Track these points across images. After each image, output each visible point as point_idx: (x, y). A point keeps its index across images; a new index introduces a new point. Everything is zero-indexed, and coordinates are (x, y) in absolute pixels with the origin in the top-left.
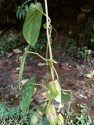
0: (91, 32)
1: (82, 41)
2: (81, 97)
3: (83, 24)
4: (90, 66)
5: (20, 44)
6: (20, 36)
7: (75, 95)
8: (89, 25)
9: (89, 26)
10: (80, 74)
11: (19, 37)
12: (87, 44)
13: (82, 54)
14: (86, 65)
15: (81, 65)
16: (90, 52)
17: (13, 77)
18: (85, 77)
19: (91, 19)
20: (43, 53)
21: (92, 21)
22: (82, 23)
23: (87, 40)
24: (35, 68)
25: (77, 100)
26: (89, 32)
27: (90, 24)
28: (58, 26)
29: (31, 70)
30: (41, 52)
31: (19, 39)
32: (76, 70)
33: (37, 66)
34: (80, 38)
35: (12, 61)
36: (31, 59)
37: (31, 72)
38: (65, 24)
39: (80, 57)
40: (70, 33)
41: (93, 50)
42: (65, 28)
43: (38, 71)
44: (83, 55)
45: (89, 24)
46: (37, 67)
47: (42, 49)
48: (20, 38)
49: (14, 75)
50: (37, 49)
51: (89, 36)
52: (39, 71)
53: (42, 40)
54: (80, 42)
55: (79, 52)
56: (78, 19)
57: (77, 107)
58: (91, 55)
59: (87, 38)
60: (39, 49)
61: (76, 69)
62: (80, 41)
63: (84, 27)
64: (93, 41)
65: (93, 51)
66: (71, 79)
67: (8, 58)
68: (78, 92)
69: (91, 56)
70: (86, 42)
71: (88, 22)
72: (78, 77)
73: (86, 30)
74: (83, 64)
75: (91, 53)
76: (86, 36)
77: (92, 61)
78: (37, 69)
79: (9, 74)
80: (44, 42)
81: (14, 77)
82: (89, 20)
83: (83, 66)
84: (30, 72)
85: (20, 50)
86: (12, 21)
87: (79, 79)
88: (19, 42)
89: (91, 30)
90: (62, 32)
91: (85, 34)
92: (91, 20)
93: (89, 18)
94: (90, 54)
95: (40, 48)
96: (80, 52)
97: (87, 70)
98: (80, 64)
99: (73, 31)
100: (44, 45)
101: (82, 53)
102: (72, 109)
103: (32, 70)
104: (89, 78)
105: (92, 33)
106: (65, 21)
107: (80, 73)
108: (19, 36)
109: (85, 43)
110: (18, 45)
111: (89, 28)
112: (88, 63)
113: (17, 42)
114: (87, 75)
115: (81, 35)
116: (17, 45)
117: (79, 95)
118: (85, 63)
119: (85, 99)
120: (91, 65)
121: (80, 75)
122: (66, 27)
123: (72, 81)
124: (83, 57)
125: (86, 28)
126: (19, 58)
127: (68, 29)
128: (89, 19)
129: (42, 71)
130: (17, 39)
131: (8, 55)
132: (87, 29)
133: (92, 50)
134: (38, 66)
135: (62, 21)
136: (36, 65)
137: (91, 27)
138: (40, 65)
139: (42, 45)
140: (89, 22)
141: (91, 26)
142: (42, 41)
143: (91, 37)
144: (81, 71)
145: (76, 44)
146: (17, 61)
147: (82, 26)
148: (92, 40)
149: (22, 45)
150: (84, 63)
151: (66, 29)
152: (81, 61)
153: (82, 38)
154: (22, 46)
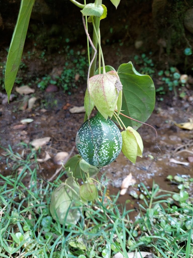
0: (184, 34)
1: (165, 57)
2: (174, 163)
3: (166, 19)
4: (186, 109)
5: (30, 76)
6: (29, 58)
7: (160, 161)
8: (179, 18)
9: (178, 21)
10: (166, 125)
11: (27, 62)
12: (176, 63)
13: (167, 84)
14: (179, 107)
15: (166, 109)
16: (185, 78)
17: (15, 137)
18: (178, 129)
19: (183, 6)
20: (80, 91)
21: (184, 10)
22: (163, 17)
23: (177, 54)
24: (64, 119)
25: (167, 169)
26: (179, 35)
27: (181, 15)
28: (111, 30)
29: (55, 122)
30: (77, 87)
31: (26, 64)
32: (156, 117)
33: (68, 114)
34: (162, 51)
35: (13, 109)
36: (56, 102)
37: (55, 126)
38: (126, 27)
39: (164, 93)
40: (138, 44)
41: (192, 74)
42: (126, 36)
43: (72, 124)
44: (170, 84)
45: (177, 16)
46: (69, 116)
47: (79, 81)
48: (29, 63)
49: (17, 133)
50: (67, 81)
51: (179, 43)
52: (74, 123)
53: (77, 63)
54: (161, 59)
55: (161, 81)
56: (153, 9)
57: (167, 183)
58: (188, 86)
59: (176, 49)
60: (73, 81)
61: (158, 115)
62: (161, 57)
63: (169, 24)
64: (189, 53)
65: (190, 76)
66: (147, 133)
67: (3, 105)
68: (165, 155)
69: (188, 89)
70: (175, 57)
71: (176, 11)
72: (162, 130)
73: (173, 31)
74: (171, 106)
75: (188, 82)
76: (173, 45)
77: (191, 99)
78: (68, 119)
79: (6, 133)
80: (82, 65)
81: (17, 138)
82: (179, 9)
83: (171, 111)
84: (52, 126)
85: (31, 87)
86: (9, 24)
87: (164, 133)
88: (29, 71)
89: (183, 30)
90: (121, 44)
91: (172, 39)
92: (183, 8)
93: (177, 3)
94: (185, 84)
95: (73, 78)
96: (164, 79)
97: (180, 117)
98: (165, 106)
99: (144, 39)
100: (82, 72)
101: (167, 80)
102: (157, 185)
103: (58, 122)
104: (189, 130)
105: (186, 35)
106: (124, 20)
107: (167, 122)
108: (27, 59)
109: (173, 61)
110: (26, 79)
111: (180, 25)
112: (181, 104)
113: (24, 71)
114: (182, 125)
115: (163, 43)
116: (24, 77)
117: (169, 161)
118: (177, 104)
119: (184, 168)
120: (189, 107)
121: (168, 126)
122: (128, 33)
123: (150, 139)
124: (170, 89)
125: (172, 25)
126: (28, 103)
127: (134, 37)
128: (177, 6)
129: (80, 123)
130: (24, 65)
131: (4, 98)
132: (175, 27)
133: (188, 74)
134: (71, 113)
135: (120, 20)
136: (65, 113)
137: (183, 23)
138: (76, 111)
139: (78, 72)
140: (178, 12)
141: (183, 21)
142: (78, 65)
143: (184, 46)
144: (168, 118)
145: (152, 65)
146: (23, 108)
147: (162, 21)
148: (188, 51)
149: (34, 78)
150: (174, 103)
151: (128, 38)
152: (167, 101)
153: (165, 49)
154: (35, 80)
